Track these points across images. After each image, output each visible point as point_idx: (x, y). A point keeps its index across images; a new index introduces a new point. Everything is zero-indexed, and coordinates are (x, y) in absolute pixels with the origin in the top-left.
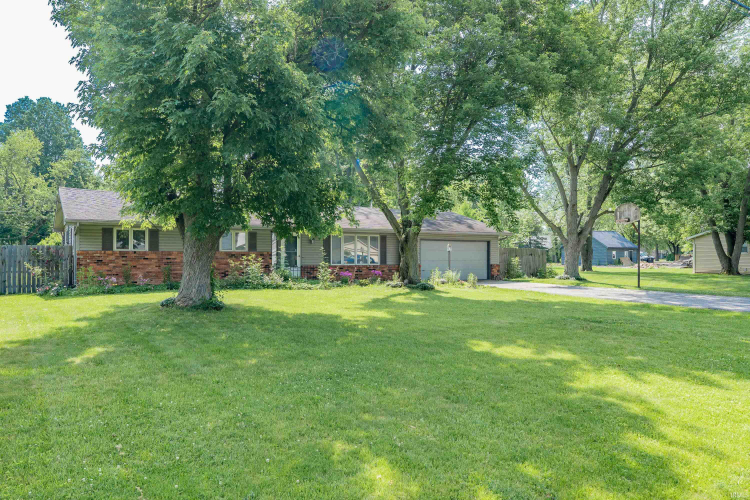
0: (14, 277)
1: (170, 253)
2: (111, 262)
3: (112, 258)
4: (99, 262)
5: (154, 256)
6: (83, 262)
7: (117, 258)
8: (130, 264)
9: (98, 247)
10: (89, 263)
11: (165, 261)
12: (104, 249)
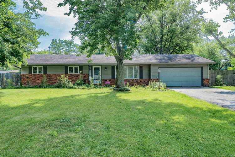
1: (50, 75)
2: (31, 78)
3: (31, 76)
4: (27, 78)
5: (45, 76)
7: (33, 76)
8: (37, 78)
9: (28, 73)
10: (24, 78)
11: (48, 77)
12: (29, 73)
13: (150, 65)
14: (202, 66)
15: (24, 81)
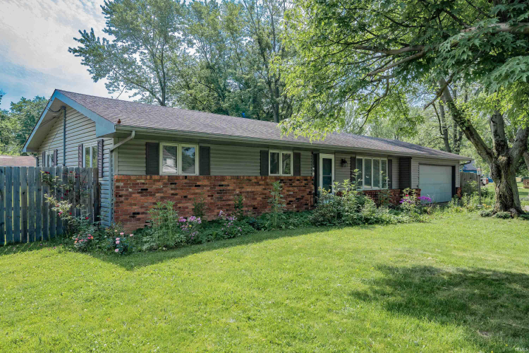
0: (17, 217)
1: (223, 179)
2: (158, 191)
3: (159, 185)
4: (144, 191)
5: (206, 182)
6: (123, 193)
7: (165, 185)
8: (181, 193)
9: (141, 170)
10: (131, 193)
11: (218, 188)
12: (148, 172)
13: (411, 158)
14: (453, 164)
15: (131, 205)
